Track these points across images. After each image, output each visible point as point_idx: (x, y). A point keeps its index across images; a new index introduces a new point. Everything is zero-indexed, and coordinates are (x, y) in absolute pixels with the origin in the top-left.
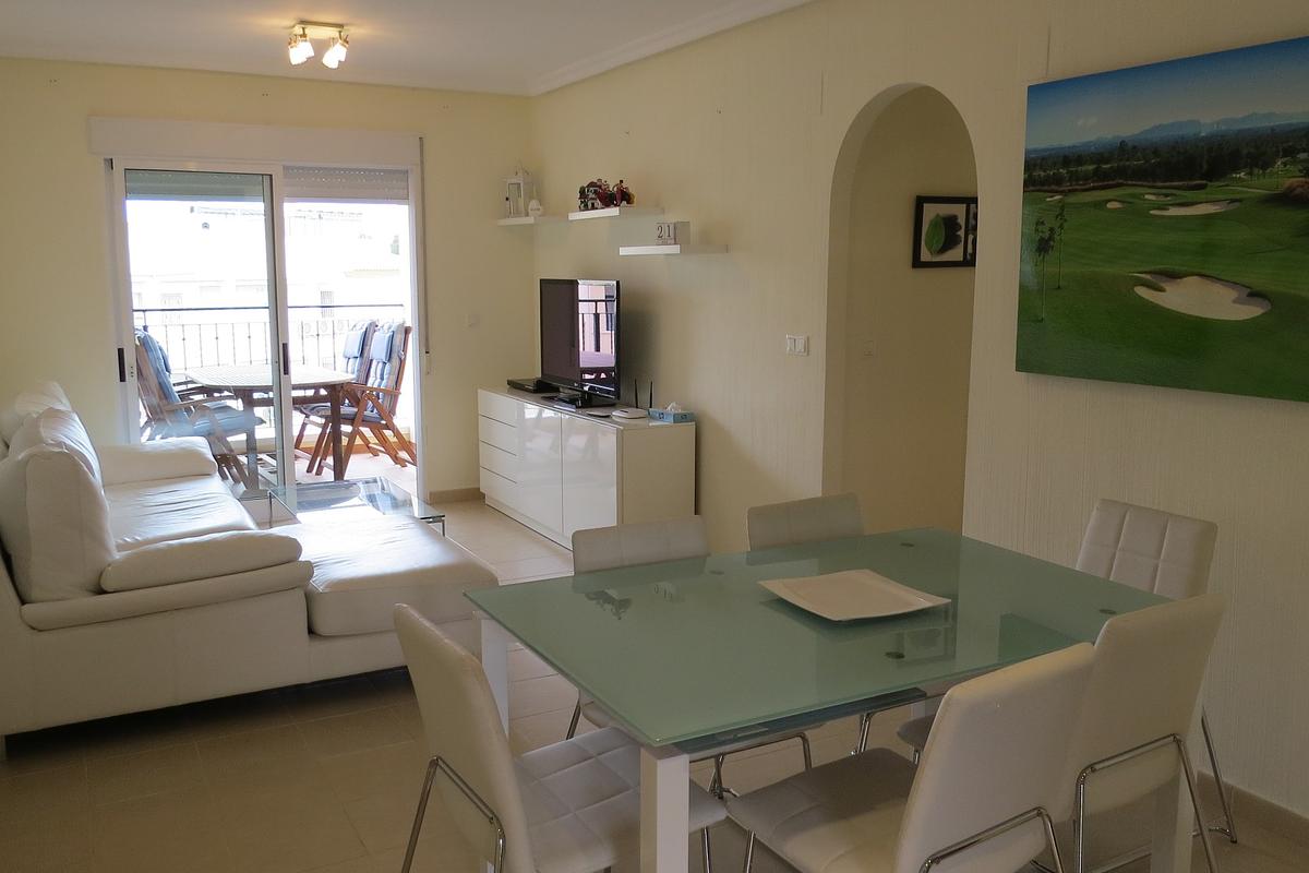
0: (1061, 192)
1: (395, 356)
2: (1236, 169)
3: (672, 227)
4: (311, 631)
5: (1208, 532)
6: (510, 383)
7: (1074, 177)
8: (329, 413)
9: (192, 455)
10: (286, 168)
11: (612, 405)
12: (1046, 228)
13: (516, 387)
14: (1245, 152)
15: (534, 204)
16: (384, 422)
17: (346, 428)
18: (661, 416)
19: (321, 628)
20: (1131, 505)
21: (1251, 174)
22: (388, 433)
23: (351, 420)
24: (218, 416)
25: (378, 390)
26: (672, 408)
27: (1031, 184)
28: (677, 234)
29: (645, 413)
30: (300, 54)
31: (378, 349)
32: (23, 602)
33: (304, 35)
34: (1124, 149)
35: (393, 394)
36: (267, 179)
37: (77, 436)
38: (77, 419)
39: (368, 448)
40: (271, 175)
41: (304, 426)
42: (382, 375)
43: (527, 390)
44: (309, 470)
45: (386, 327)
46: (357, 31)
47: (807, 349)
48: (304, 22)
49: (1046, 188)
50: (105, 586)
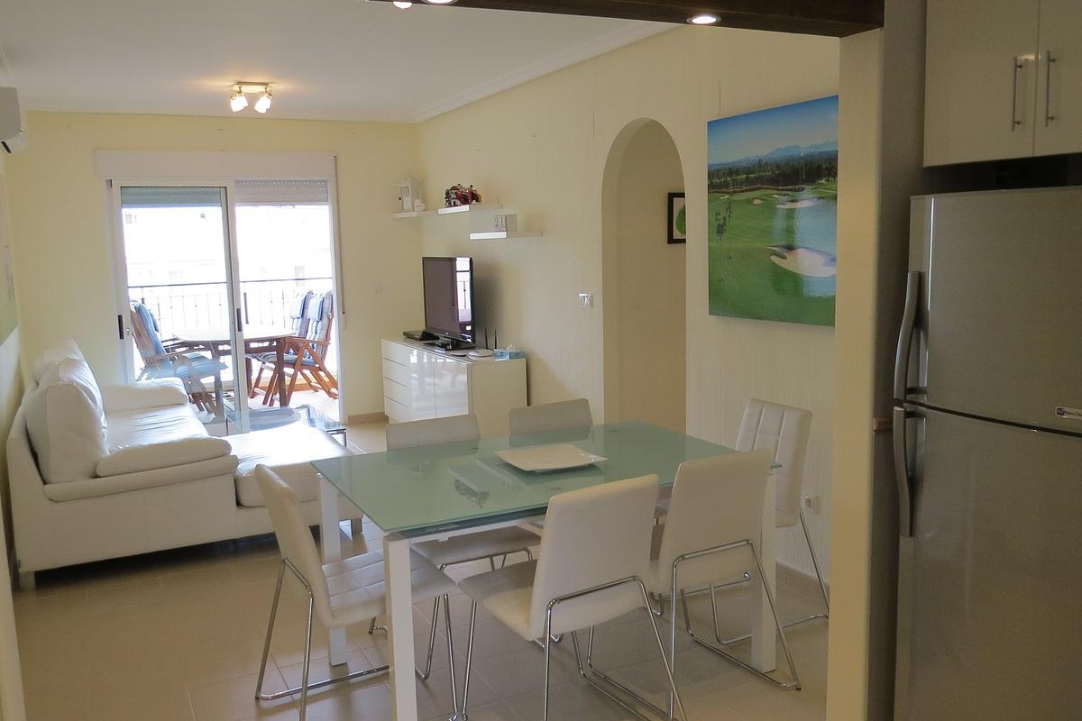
0: (728, 193)
1: (325, 316)
2: (820, 177)
3: (504, 218)
4: (238, 504)
5: (806, 417)
6: (405, 334)
7: (735, 182)
8: (276, 360)
9: (171, 390)
10: (236, 182)
11: (472, 348)
12: (720, 217)
13: (409, 336)
14: (824, 166)
15: (418, 202)
16: (317, 366)
17: (289, 371)
18: (502, 355)
19: (244, 500)
20: (766, 402)
21: (828, 180)
22: (322, 373)
23: (292, 364)
24: (194, 364)
25: (313, 342)
26: (510, 349)
27: (711, 187)
28: (508, 224)
29: (492, 352)
30: (238, 104)
31: (313, 312)
32: (45, 483)
33: (240, 92)
34: (761, 165)
35: (324, 344)
36: (223, 190)
37: (86, 377)
38: (86, 365)
39: (310, 386)
40: (226, 188)
41: (261, 370)
42: (316, 330)
43: (416, 339)
44: (264, 403)
45: (318, 296)
46: (279, 86)
47: (591, 304)
48: (240, 83)
49: (720, 190)
50: (99, 474)
